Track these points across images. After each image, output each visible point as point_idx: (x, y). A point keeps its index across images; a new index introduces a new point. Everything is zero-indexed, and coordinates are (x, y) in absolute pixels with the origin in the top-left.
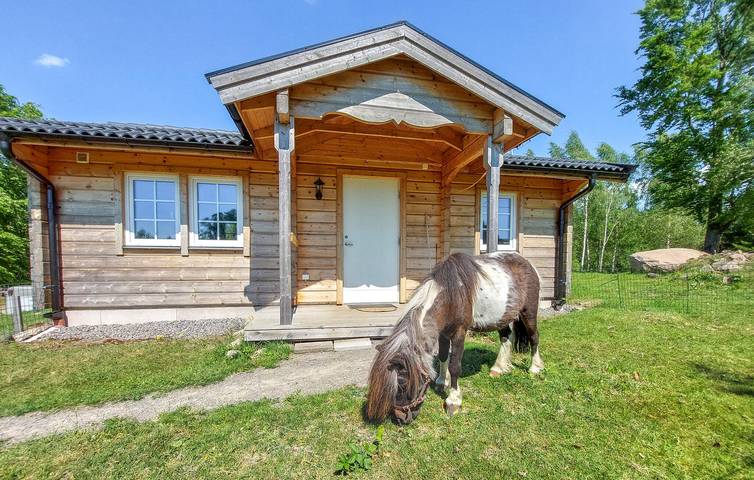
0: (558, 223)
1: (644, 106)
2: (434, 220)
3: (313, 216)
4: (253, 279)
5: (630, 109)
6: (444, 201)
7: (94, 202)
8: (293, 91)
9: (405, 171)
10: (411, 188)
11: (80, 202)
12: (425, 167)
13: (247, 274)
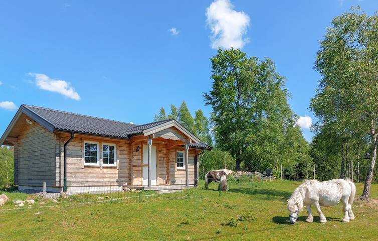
0: (195, 161)
1: (214, 103)
2: (165, 159)
3: (135, 157)
4: (119, 177)
5: (208, 103)
6: (168, 154)
7: (76, 151)
8: (155, 134)
9: (158, 144)
10: (160, 149)
11: (72, 150)
12: (163, 143)
13: (117, 175)
